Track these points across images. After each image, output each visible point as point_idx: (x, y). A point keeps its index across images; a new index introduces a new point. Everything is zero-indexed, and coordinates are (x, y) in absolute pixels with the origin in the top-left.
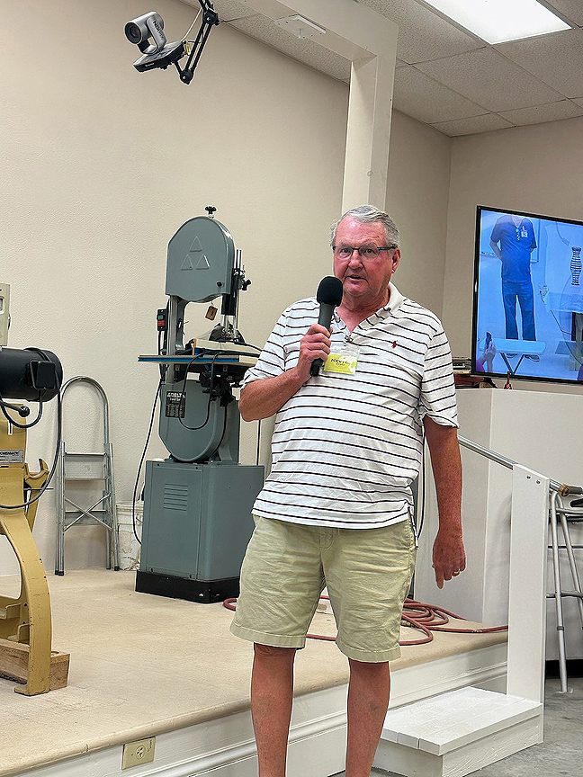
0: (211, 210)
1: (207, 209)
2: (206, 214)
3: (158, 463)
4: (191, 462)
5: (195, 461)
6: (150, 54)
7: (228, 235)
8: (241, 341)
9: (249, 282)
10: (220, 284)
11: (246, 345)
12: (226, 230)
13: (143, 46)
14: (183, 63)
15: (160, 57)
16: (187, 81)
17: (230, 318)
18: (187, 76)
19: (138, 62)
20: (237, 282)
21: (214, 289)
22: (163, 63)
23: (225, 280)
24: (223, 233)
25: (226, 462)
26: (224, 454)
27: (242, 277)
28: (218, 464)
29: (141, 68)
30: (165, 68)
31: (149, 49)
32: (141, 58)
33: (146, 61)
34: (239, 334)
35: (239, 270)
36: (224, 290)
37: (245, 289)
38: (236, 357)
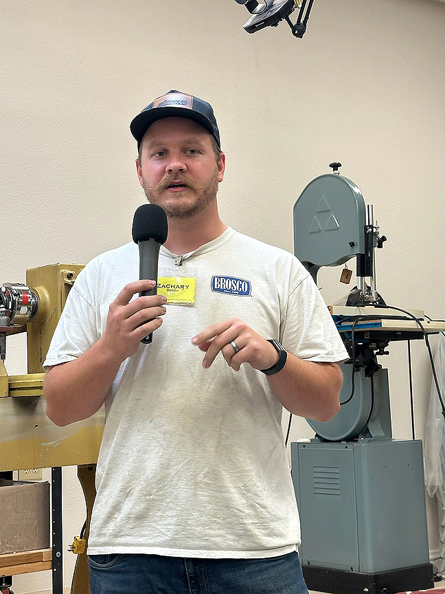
0: (335, 166)
1: (331, 166)
2: (331, 171)
3: (304, 445)
4: (339, 441)
5: (345, 439)
6: (259, 14)
7: (356, 190)
8: (381, 304)
9: (384, 239)
10: (352, 244)
11: (388, 307)
12: (354, 185)
13: (251, 7)
14: (294, 17)
15: (269, 14)
16: (300, 35)
17: (367, 279)
18: (299, 30)
19: (248, 24)
20: (371, 240)
21: (347, 250)
22: (273, 21)
23: (358, 239)
24: (351, 190)
25: (378, 439)
26: (375, 430)
27: (376, 234)
28: (369, 441)
29: (252, 29)
30: (276, 25)
31: (258, 8)
32: (251, 19)
33: (255, 22)
34: (379, 296)
35: (372, 227)
36: (359, 249)
37: (380, 246)
38: (378, 321)
